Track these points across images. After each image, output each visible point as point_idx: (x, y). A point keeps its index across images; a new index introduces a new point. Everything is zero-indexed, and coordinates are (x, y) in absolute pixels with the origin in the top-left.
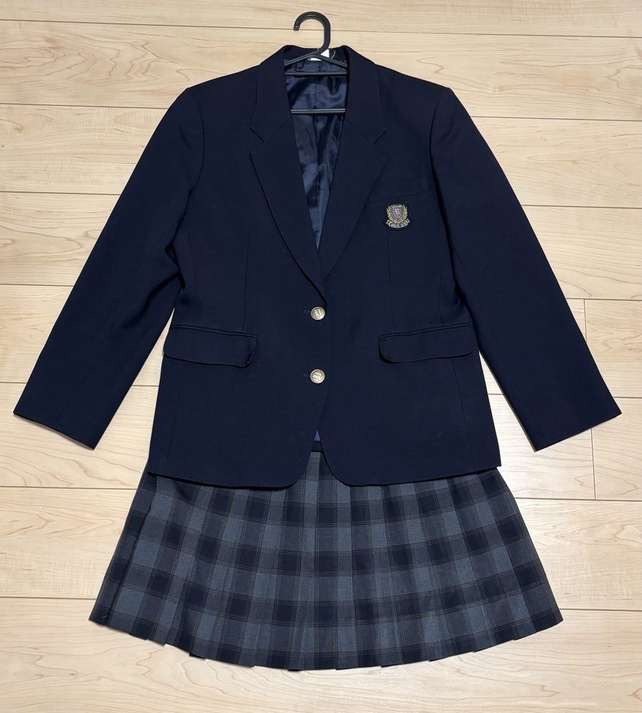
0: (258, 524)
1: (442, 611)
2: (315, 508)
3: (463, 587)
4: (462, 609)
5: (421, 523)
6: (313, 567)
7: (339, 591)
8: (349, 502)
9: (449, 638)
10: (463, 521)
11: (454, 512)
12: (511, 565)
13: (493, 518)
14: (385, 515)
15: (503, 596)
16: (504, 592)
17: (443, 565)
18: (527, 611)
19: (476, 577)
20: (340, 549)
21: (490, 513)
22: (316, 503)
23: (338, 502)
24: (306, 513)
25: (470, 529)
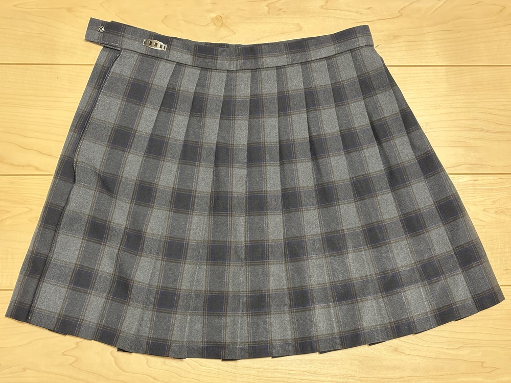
0: (185, 215)
1: (380, 295)
2: (244, 196)
3: (401, 269)
4: (400, 292)
5: (356, 207)
6: (243, 257)
7: (271, 279)
8: (280, 189)
9: (388, 321)
10: (400, 204)
11: (390, 194)
12: (450, 245)
13: (431, 199)
14: (317, 202)
15: (442, 277)
16: (443, 273)
17: (379, 249)
18: (468, 292)
19: (414, 259)
20: (271, 237)
21: (428, 194)
22: (244, 191)
23: (268, 189)
24: (235, 201)
25: (407, 211)
